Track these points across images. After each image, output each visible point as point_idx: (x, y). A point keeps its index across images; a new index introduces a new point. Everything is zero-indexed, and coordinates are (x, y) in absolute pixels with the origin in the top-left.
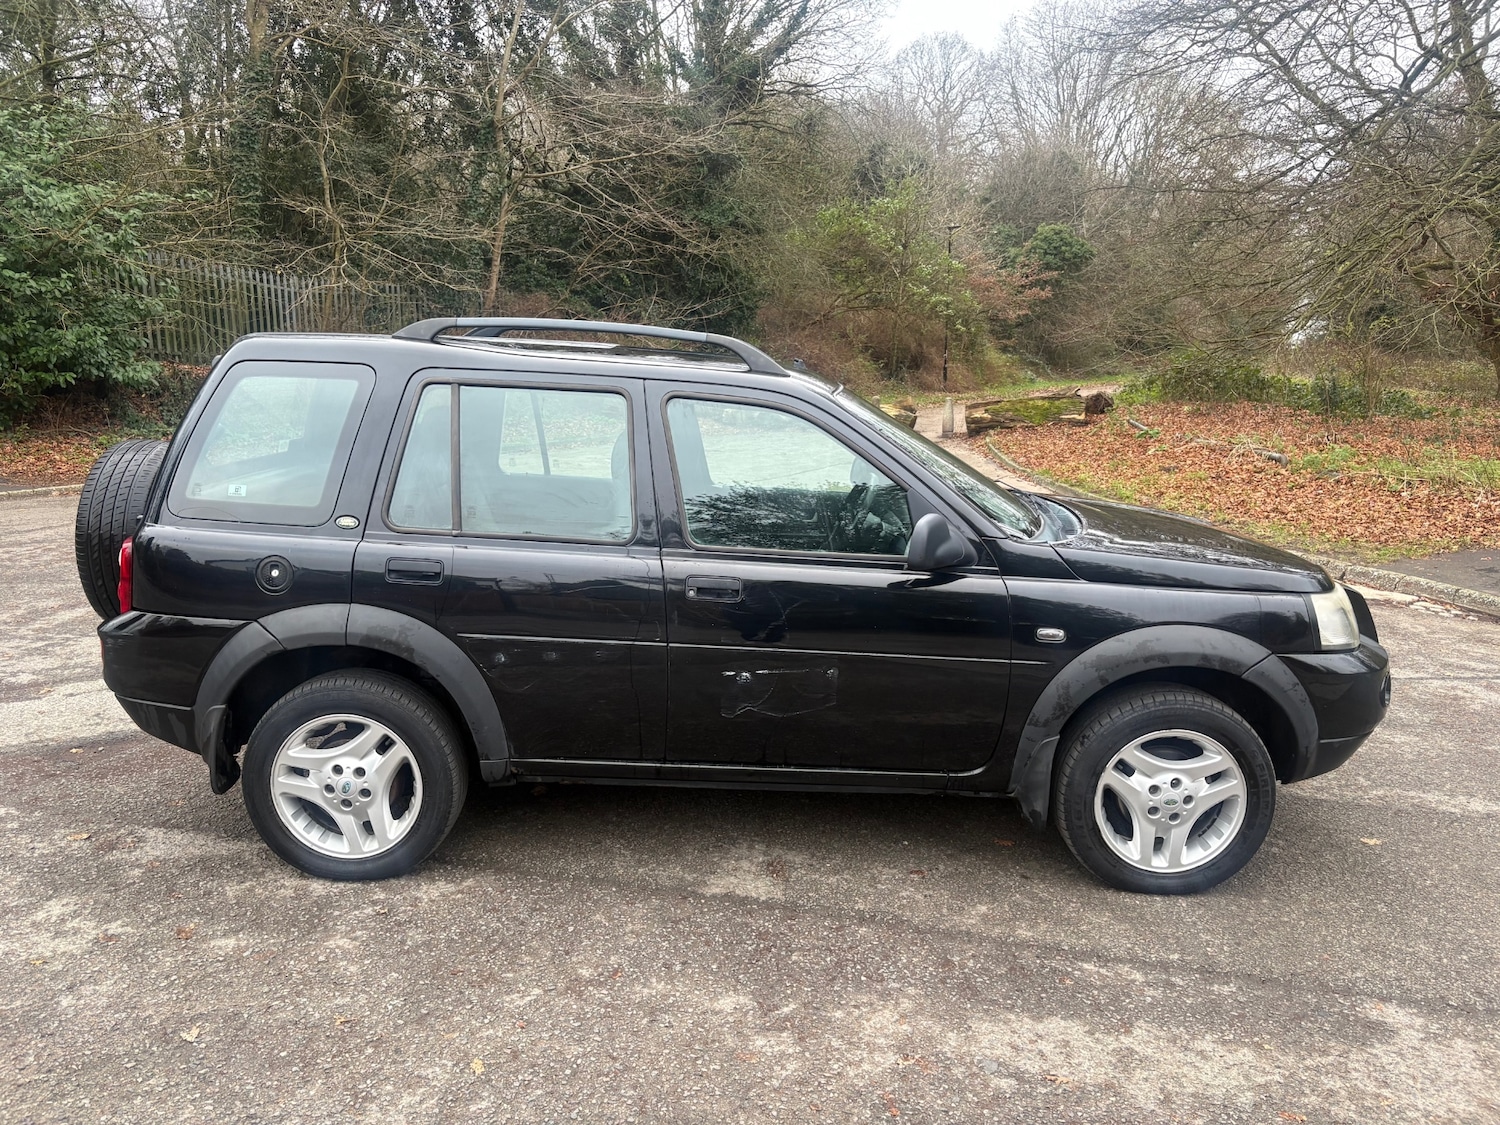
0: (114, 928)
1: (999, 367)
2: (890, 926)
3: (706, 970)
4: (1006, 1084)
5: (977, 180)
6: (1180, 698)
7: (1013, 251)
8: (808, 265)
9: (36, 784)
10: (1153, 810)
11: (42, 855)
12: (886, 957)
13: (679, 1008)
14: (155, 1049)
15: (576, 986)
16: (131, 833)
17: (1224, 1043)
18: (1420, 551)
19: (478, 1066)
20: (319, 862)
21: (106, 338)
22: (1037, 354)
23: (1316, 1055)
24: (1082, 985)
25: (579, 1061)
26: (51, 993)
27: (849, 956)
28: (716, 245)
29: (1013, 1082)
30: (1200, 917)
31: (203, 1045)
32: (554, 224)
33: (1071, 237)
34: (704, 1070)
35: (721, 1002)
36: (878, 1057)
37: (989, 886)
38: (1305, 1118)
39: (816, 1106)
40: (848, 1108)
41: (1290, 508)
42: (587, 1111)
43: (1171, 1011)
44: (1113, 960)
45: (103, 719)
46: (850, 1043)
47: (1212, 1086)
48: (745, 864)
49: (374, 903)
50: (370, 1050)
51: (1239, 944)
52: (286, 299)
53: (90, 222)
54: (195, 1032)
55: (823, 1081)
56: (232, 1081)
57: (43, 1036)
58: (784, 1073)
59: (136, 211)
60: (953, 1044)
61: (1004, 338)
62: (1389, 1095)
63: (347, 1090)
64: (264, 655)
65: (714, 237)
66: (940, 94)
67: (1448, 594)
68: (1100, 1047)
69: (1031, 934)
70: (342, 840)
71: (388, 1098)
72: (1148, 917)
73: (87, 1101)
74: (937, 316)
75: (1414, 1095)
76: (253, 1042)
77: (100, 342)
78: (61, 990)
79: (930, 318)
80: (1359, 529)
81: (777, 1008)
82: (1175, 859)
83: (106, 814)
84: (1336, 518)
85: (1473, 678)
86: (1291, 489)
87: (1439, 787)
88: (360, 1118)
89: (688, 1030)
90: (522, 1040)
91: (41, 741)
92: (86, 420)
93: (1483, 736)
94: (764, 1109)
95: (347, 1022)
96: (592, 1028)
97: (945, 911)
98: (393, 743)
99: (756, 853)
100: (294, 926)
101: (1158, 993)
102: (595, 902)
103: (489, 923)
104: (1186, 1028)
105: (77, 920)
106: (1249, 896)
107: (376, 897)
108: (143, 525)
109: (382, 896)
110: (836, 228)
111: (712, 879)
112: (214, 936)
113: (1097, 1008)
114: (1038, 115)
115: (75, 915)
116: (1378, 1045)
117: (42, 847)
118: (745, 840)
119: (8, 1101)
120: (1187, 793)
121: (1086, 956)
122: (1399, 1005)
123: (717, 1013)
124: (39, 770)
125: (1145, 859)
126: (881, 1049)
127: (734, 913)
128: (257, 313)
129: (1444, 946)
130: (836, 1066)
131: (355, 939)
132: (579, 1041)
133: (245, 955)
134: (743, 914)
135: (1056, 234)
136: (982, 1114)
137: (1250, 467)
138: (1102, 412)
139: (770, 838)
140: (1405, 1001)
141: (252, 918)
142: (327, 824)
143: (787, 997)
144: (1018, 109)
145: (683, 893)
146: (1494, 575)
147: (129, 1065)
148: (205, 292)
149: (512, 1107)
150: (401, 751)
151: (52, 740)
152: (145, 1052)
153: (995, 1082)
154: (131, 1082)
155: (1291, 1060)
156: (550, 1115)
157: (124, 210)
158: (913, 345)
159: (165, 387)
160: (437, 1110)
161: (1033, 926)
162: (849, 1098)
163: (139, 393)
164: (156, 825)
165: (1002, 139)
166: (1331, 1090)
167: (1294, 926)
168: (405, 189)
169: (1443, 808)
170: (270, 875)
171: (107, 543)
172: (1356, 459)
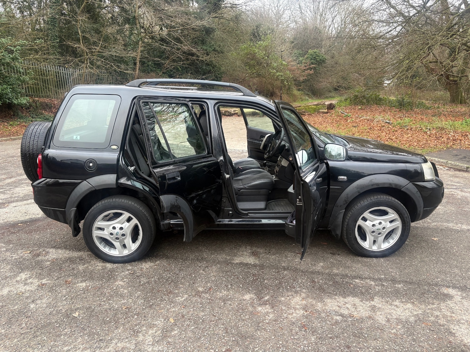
0: (44, 281)
1: (297, 95)
2: (294, 271)
3: (239, 287)
4: (339, 318)
5: (289, 36)
6: (382, 197)
7: (301, 59)
8: (238, 63)
9: (9, 236)
10: (373, 232)
11: (15, 259)
12: (294, 280)
13: (232, 299)
14: (65, 320)
15: (198, 294)
16: (44, 251)
17: (402, 302)
18: (435, 150)
19: (172, 320)
20: (109, 258)
21: (11, 90)
22: (309, 91)
23: (430, 305)
24: (356, 286)
25: (204, 317)
26: (27, 303)
27: (283, 281)
28: (209, 57)
29: (341, 317)
30: (388, 264)
31: (81, 318)
32: (156, 51)
33: (319, 54)
34: (244, 318)
35: (245, 297)
36: (297, 312)
37: (322, 257)
38: (431, 324)
39: (281, 328)
40: (291, 328)
41: (394, 137)
42: (209, 333)
43: (384, 293)
44: (364, 278)
45: (27, 214)
46: (288, 308)
47: (401, 316)
48: (245, 253)
49: (128, 270)
50: (136, 317)
51: (401, 272)
52: (69, 76)
53: (3, 51)
54: (77, 313)
55: (282, 320)
56: (92, 329)
57: (26, 318)
58: (269, 318)
59: (19, 47)
60: (320, 306)
61: (299, 86)
62: (455, 316)
63: (131, 330)
64: (89, 191)
65: (208, 55)
66: (276, 7)
67: (444, 163)
68: (365, 305)
69: (337, 271)
70: (116, 250)
71: (145, 332)
72: (373, 265)
73: (45, 338)
74: (279, 80)
75: (462, 315)
76: (97, 316)
77: (9, 91)
78: (30, 302)
79: (276, 80)
80: (415, 144)
81: (263, 298)
82: (379, 247)
83: (34, 244)
84: (408, 141)
85: (456, 188)
86: (393, 132)
87: (452, 222)
88: (137, 338)
89: (237, 306)
90: (185, 311)
91: (8, 222)
92: (5, 117)
93: (462, 206)
94: (265, 329)
95: (127, 308)
96: (206, 307)
97: (310, 265)
98: (132, 219)
99: (248, 249)
100: (104, 278)
101: (380, 288)
102: (200, 267)
103: (166, 275)
104: (390, 298)
105: (31, 279)
106: (402, 257)
107: (128, 268)
108: (45, 150)
109: (131, 268)
110: (246, 51)
111: (235, 258)
112: (78, 283)
113: (362, 293)
114: (308, 14)
115: (30, 278)
116: (449, 301)
117: (15, 256)
118: (244, 245)
119: (19, 339)
120: (383, 226)
121: (356, 277)
122: (452, 288)
123: (245, 300)
124: (9, 231)
125: (370, 247)
126: (298, 309)
127: (244, 268)
128: (59, 81)
129: (463, 270)
130: (285, 315)
131: (124, 282)
132: (203, 311)
133: (89, 288)
134: (247, 269)
135: (314, 53)
136: (333, 328)
137: (380, 125)
138: (332, 109)
139: (251, 244)
140: (454, 287)
141: (89, 276)
142: (111, 245)
143: (266, 294)
144: (301, 13)
145: (227, 263)
146: (458, 157)
147: (57, 326)
148: (42, 74)
149: (185, 332)
150: (135, 221)
151: (12, 221)
152: (62, 321)
153: (335, 317)
154: (59, 331)
155: (423, 307)
156: (198, 335)
157: (15, 46)
158: (271, 89)
159: (30, 106)
160: (161, 335)
161: (338, 269)
162: (291, 325)
163: (22, 108)
164: (52, 248)
165: (296, 22)
166: (437, 315)
167: (417, 266)
168: (106, 39)
169: (454, 228)
170: (92, 262)
171: (32, 156)
172: (412, 122)
